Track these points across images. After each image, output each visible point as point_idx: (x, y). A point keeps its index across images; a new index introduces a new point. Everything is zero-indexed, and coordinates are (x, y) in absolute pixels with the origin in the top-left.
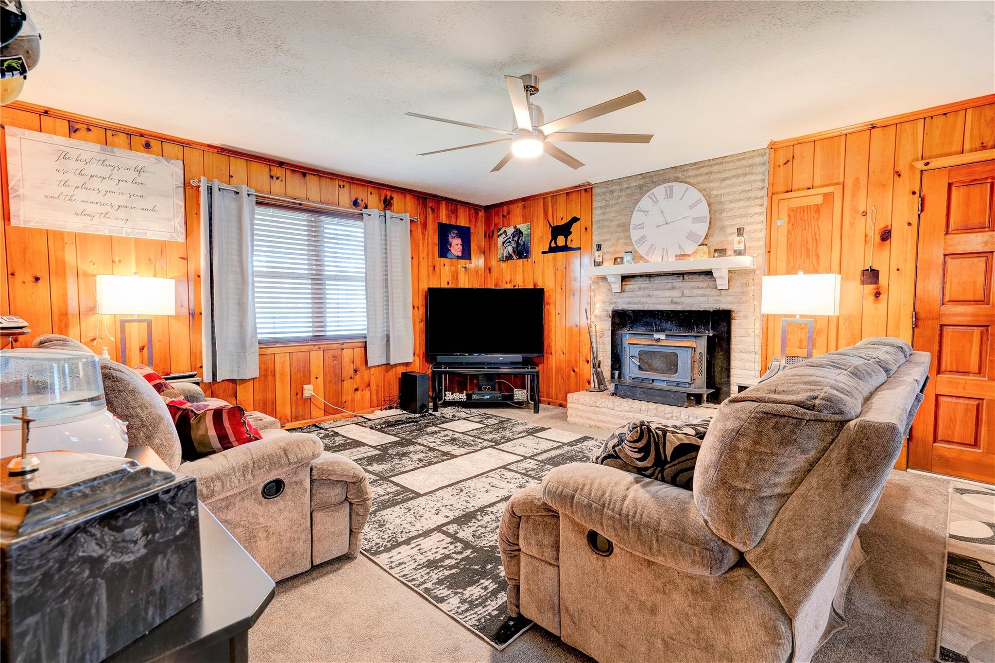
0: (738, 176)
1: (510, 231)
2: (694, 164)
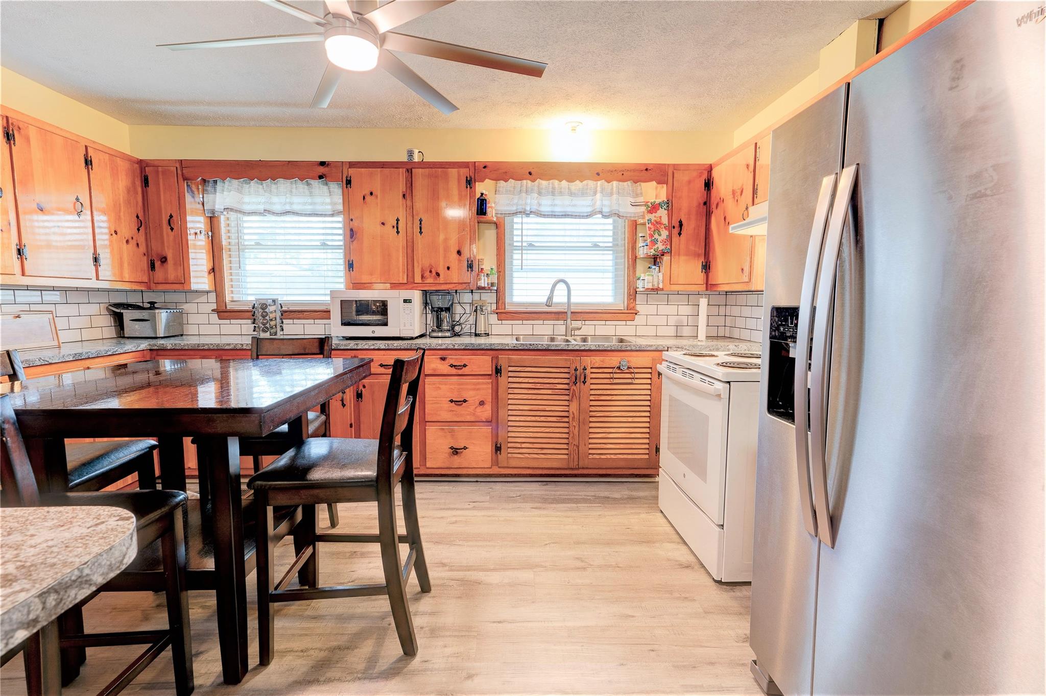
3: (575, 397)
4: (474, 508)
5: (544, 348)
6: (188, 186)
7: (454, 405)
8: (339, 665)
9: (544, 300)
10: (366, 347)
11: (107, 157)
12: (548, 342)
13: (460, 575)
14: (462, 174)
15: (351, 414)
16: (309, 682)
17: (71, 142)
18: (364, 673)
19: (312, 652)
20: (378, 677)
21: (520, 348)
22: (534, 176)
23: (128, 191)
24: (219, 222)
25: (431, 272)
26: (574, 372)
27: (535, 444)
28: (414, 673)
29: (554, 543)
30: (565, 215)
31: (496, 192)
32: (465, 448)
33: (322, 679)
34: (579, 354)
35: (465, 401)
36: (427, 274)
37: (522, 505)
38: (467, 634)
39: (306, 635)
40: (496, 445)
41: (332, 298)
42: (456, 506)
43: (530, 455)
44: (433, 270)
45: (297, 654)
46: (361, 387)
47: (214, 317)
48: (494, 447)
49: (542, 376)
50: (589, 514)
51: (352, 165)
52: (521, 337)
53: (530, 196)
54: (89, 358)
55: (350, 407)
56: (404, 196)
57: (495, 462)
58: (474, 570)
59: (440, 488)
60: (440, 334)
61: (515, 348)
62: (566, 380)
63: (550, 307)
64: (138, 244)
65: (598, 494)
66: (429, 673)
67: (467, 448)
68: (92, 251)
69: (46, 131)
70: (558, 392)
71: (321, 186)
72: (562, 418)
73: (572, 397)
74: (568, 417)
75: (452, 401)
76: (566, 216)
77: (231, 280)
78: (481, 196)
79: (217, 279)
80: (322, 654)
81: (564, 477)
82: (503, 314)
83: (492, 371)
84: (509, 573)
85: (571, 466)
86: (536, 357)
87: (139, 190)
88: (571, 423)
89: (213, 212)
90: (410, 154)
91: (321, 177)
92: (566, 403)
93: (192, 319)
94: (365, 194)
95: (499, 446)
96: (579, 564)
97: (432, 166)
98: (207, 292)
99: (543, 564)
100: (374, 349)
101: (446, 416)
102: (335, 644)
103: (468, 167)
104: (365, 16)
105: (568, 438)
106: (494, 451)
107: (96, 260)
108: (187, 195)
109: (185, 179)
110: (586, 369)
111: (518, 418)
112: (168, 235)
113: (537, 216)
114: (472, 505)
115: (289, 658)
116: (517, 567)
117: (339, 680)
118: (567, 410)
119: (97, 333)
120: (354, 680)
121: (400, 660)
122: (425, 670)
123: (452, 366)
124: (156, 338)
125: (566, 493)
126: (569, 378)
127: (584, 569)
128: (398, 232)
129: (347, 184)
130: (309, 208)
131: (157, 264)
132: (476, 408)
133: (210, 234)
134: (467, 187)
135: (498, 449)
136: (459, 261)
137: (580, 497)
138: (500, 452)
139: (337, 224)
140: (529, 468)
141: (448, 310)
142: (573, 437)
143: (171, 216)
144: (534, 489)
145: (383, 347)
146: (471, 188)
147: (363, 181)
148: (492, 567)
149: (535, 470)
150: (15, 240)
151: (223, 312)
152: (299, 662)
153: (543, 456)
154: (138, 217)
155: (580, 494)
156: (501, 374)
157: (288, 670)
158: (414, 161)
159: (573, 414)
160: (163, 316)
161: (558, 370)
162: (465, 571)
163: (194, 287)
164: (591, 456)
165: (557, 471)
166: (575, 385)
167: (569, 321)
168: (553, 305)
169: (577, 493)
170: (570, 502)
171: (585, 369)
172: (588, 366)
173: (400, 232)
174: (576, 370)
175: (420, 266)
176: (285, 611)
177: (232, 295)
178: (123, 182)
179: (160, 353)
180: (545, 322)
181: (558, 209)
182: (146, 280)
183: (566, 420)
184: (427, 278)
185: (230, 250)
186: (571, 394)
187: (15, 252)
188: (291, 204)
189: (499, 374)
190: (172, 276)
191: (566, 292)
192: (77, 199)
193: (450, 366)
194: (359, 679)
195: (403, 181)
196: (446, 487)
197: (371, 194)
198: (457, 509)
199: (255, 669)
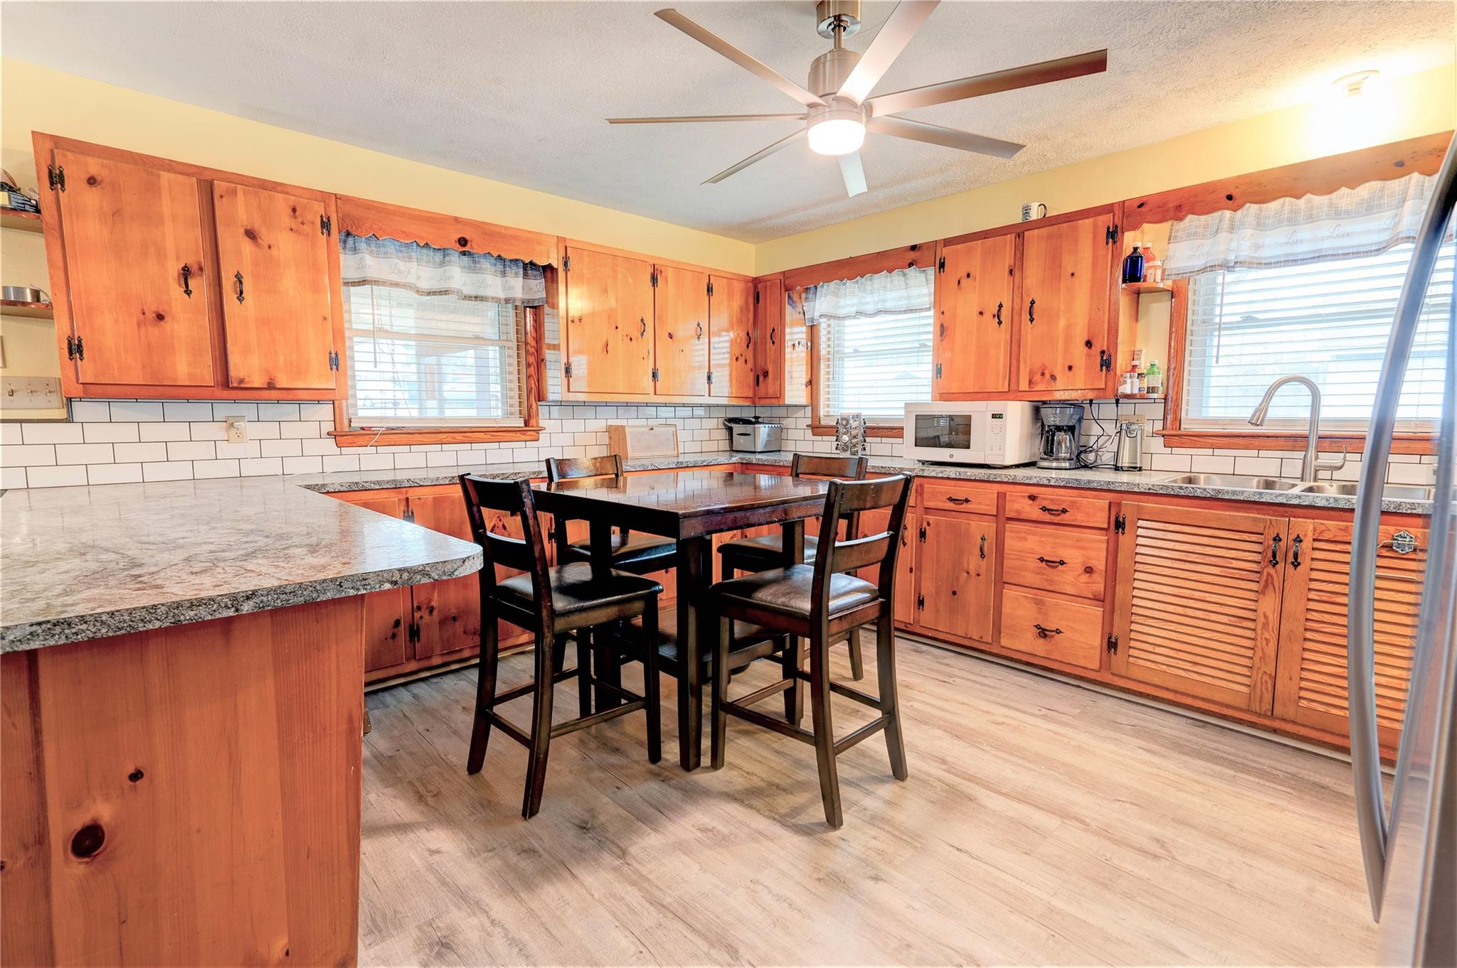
3: (1271, 587)
4: (1044, 717)
5: (1209, 495)
6: (789, 297)
7: (1045, 566)
8: (766, 799)
9: (1248, 413)
10: (934, 474)
11: (725, 281)
12: (1258, 488)
13: (955, 780)
14: (1100, 224)
15: (912, 555)
16: (736, 799)
17: (697, 273)
18: (781, 817)
19: (754, 778)
20: (789, 827)
21: (1161, 492)
22: (1237, 201)
23: (741, 310)
24: (819, 331)
25: (1043, 374)
26: (1271, 542)
27: (1181, 653)
28: (827, 843)
29: (1132, 803)
30: (1318, 257)
31: (1169, 240)
32: (1058, 632)
33: (746, 802)
34: (1286, 512)
35: (1062, 563)
36: (1038, 377)
37: (1125, 738)
38: (909, 840)
39: (761, 762)
40: (1110, 638)
41: (907, 412)
42: (1019, 706)
43: (1171, 668)
44: (1046, 372)
45: (743, 773)
46: (925, 525)
47: (809, 432)
48: (1106, 641)
49: (1204, 543)
50: (1245, 792)
51: (948, 242)
52: (1202, 476)
53: (1236, 235)
54: (688, 467)
55: (912, 547)
56: (1011, 271)
57: (1105, 665)
58: (977, 784)
59: (1017, 678)
60: (1054, 464)
61: (1151, 491)
62: (1255, 554)
63: (1259, 427)
64: (746, 361)
65: (1304, 774)
66: (838, 851)
67: (1060, 632)
68: (707, 371)
69: (679, 269)
70: (1232, 573)
71: (918, 275)
72: (1242, 620)
73: (1266, 586)
74: (1254, 620)
75: (1042, 560)
76: (1321, 259)
77: (828, 393)
78: (1133, 253)
79: (814, 393)
80: (762, 784)
81: (1248, 726)
82: (1175, 437)
83: (1109, 523)
84: (1023, 808)
85: (1256, 706)
86: (1191, 509)
87: (752, 307)
88: (1259, 632)
89: (812, 320)
90: (1026, 210)
91: (910, 265)
92: (1252, 596)
93: (792, 434)
94: (961, 278)
95: (1114, 640)
96: (1157, 849)
97: (1054, 222)
98: (805, 406)
99: (1087, 820)
100: (942, 478)
101: (1030, 578)
102: (777, 781)
103: (1112, 211)
104: (838, 95)
105: (1252, 658)
106: (1105, 646)
107: (709, 378)
108: (787, 307)
109: (787, 290)
110: (1301, 541)
111: (1149, 604)
112: (770, 349)
113: (1250, 268)
114: (1044, 711)
115: (735, 773)
116: (1042, 806)
117: (758, 811)
118: (1253, 607)
119: (713, 446)
120: (769, 817)
121: (820, 824)
122: (837, 846)
123: (1044, 509)
124: (754, 452)
125: (1233, 750)
126: (1260, 553)
127: (1156, 857)
128: (1000, 323)
129: (940, 269)
130: (903, 304)
131: (761, 378)
132: (1079, 575)
133: (809, 344)
134: (1107, 243)
135: (1112, 645)
136: (1089, 356)
137: (1259, 766)
138: (1115, 650)
139: (928, 320)
140: (1167, 689)
141: (1071, 429)
142: (1263, 658)
143: (774, 330)
144: (1171, 726)
145: (953, 476)
146: (1114, 242)
147: (959, 261)
148: (1004, 791)
149: (1179, 696)
150: (651, 366)
151: (817, 429)
152: (740, 780)
153: (1196, 677)
154: (748, 334)
155: (1262, 760)
156: (1123, 529)
157: (727, 781)
158: (1031, 219)
159: (1265, 616)
160: (763, 431)
161: (1237, 536)
162: (965, 779)
163: (788, 401)
164: (1303, 703)
165: (1225, 709)
166: (1274, 566)
167: (1312, 452)
168: (1265, 423)
169: (1257, 759)
170: (1226, 764)
171: (1298, 540)
172: (1306, 535)
173: (1003, 322)
174: (1277, 539)
175: (1028, 369)
176: (757, 736)
177: (828, 409)
178: (738, 302)
179: (749, 467)
180: (1262, 453)
181: (1302, 248)
182: (751, 394)
183: (1251, 625)
184: (1038, 384)
185: (829, 360)
186: (1263, 582)
187: (651, 375)
188: (884, 301)
189: (1120, 530)
190: (771, 391)
191: (1310, 398)
192: (698, 325)
193: (1042, 509)
194: (774, 819)
195: (1011, 250)
196: (1025, 680)
197: (968, 276)
198: (1017, 710)
199: (704, 768)
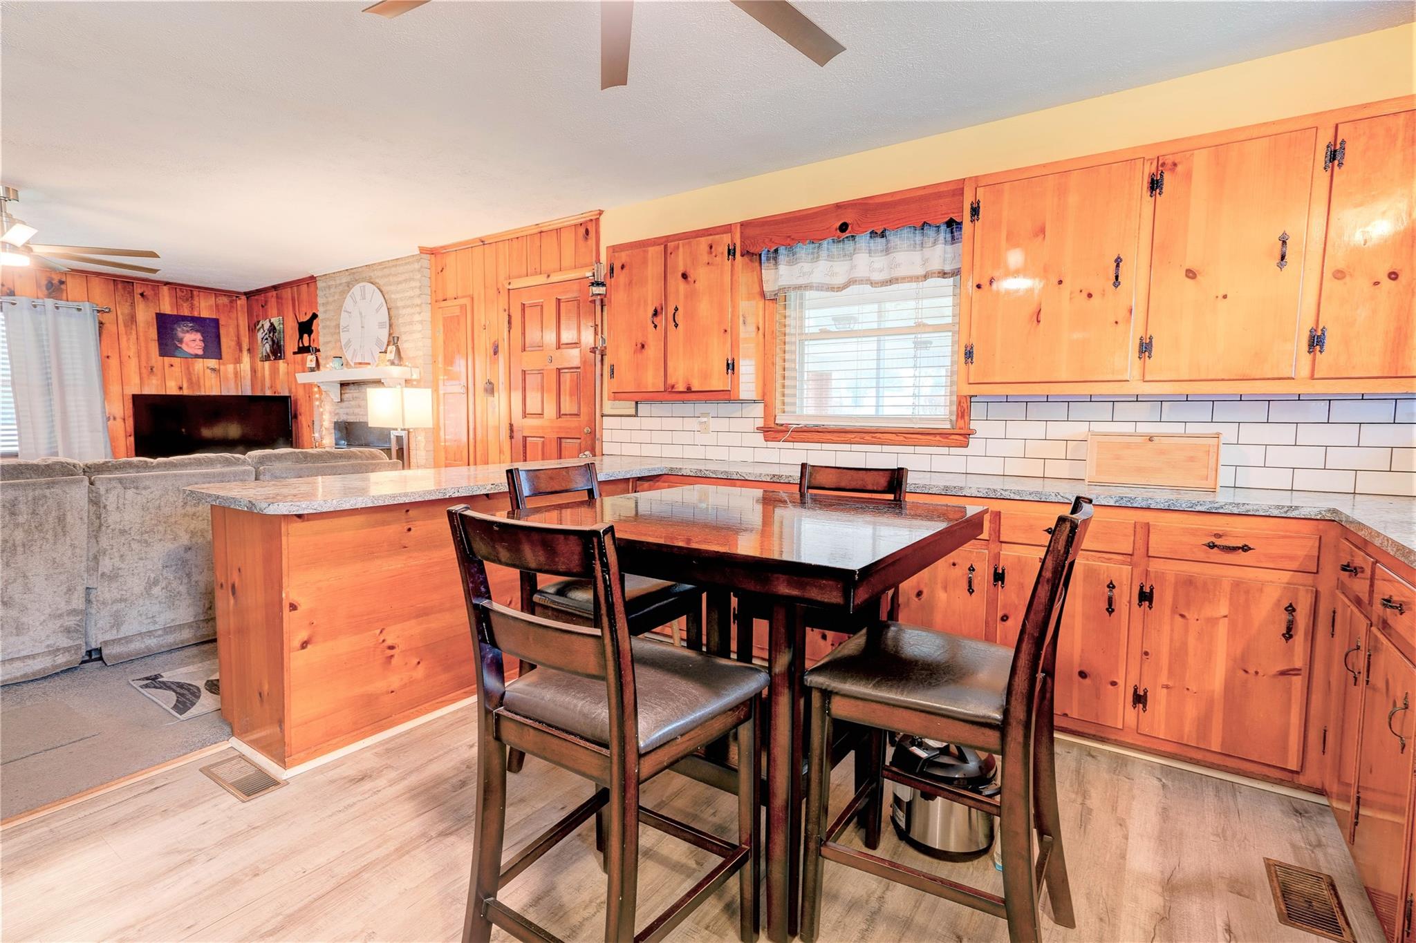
0: (406, 280)
1: (267, 325)
2: (380, 264)
